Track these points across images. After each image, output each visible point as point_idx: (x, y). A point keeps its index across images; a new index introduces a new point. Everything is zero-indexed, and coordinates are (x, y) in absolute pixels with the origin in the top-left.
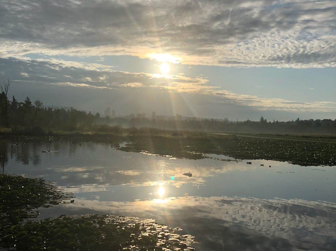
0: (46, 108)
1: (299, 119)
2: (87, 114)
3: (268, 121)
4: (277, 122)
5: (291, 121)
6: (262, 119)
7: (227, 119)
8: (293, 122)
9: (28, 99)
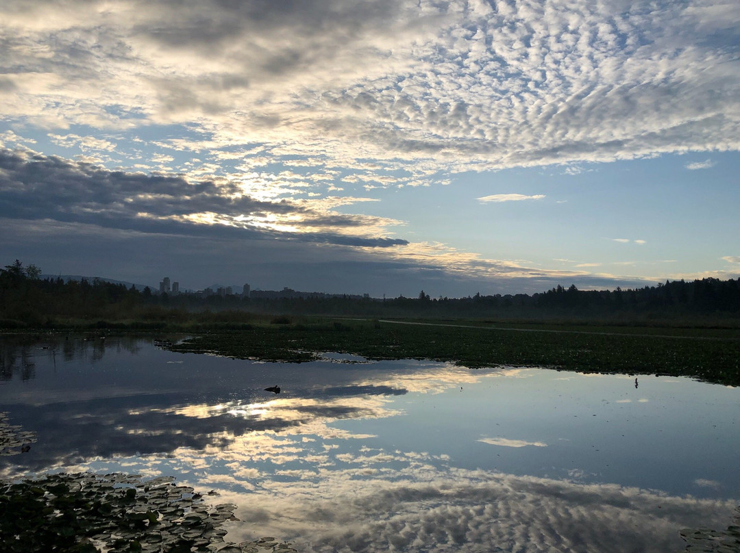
0: (52, 280)
1: (478, 294)
2: (128, 289)
3: (432, 298)
4: (446, 298)
5: (467, 297)
6: (423, 294)
7: (368, 295)
8: (470, 298)
9: (18, 263)
